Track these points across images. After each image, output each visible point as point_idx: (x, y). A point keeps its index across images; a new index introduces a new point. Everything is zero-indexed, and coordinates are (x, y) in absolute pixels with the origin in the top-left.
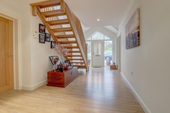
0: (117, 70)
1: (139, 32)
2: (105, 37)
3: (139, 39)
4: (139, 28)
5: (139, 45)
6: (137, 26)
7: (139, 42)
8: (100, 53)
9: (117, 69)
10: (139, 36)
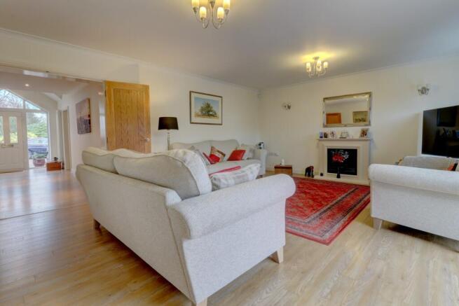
0: (62, 170)
1: (90, 120)
2: (26, 102)
3: (90, 127)
4: (89, 116)
5: (90, 131)
6: (88, 114)
7: (90, 129)
8: (14, 139)
9: (63, 168)
10: (90, 123)
